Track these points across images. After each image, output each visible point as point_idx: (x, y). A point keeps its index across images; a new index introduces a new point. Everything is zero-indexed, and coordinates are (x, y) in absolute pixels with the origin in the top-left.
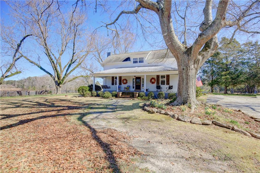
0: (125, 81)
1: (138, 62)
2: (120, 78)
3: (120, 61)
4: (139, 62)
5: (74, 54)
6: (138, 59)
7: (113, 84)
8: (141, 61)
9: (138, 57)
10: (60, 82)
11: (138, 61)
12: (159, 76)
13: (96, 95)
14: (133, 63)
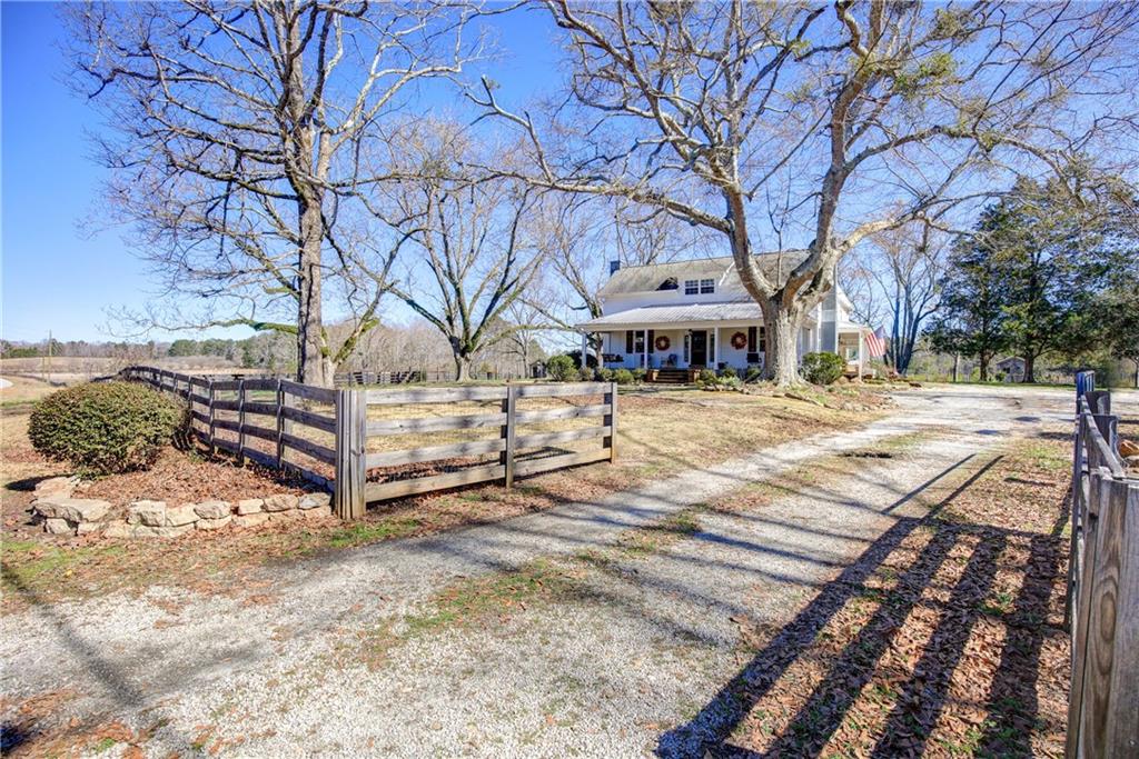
0: (663, 343)
1: (699, 291)
2: (651, 333)
3: (651, 288)
4: (702, 292)
5: (510, 263)
6: (699, 283)
7: (629, 350)
8: (708, 290)
9: (699, 277)
10: (467, 346)
11: (699, 287)
12: (755, 328)
13: (592, 376)
14: (687, 293)
